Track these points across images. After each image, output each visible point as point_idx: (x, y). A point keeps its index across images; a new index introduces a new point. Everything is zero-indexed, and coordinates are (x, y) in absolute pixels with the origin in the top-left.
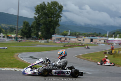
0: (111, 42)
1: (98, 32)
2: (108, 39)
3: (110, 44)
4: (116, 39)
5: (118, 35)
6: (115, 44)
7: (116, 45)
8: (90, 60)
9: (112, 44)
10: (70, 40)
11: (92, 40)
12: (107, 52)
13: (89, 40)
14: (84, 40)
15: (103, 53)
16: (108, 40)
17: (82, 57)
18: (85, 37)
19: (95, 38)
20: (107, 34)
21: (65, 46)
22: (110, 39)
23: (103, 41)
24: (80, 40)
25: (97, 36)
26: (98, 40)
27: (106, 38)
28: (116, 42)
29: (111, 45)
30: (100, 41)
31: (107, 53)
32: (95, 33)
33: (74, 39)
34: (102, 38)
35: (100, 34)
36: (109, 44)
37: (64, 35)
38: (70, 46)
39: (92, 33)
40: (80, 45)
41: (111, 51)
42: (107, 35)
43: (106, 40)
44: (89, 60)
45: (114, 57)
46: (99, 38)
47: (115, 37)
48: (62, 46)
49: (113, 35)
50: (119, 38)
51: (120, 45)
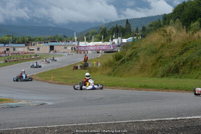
0: (83, 49)
1: (60, 35)
3: (83, 52)
4: (91, 44)
5: (93, 37)
6: (89, 52)
7: (92, 53)
8: (52, 81)
9: (86, 52)
10: (14, 50)
11: (52, 48)
12: (79, 66)
13: (48, 48)
14: (38, 49)
15: (73, 68)
16: (78, 47)
17: (38, 78)
18: (40, 43)
19: (58, 43)
21: (6, 61)
22: (82, 44)
23: (69, 48)
24: (33, 50)
25: (61, 40)
26: (63, 47)
27: (76, 43)
28: (92, 48)
29: (84, 53)
30: (66, 48)
32: (57, 35)
33: (21, 49)
34: (68, 44)
35: (65, 37)
36: (81, 53)
37: (3, 43)
38: (15, 61)
39: (52, 36)
40: (33, 57)
42: (76, 38)
44: (50, 81)
46: (63, 44)
47: (89, 40)
48: (2, 62)
49: (85, 38)
50: (95, 41)
51: (98, 52)
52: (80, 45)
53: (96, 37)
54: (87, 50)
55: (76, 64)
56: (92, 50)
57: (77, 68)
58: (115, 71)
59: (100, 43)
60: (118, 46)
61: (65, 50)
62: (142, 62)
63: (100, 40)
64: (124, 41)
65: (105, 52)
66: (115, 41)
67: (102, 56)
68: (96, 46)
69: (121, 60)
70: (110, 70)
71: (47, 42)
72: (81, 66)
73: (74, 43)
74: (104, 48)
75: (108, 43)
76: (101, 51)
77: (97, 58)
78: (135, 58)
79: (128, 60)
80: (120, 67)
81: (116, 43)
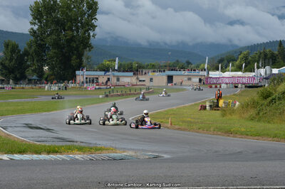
0: (215, 82)
1: (183, 60)
2: (208, 74)
3: (214, 86)
4: (227, 74)
5: (231, 65)
6: (224, 86)
7: (228, 88)
8: (169, 125)
9: (218, 86)
10: (118, 80)
11: (170, 79)
12: (208, 105)
13: (165, 79)
14: (151, 80)
15: (200, 108)
16: (208, 78)
18: (154, 72)
19: (178, 73)
20: (204, 62)
21: (106, 96)
22: (213, 74)
23: (195, 80)
24: (144, 81)
25: (183, 68)
26: (186, 78)
27: (205, 73)
28: (227, 81)
29: (216, 87)
30: (189, 79)
31: (208, 108)
32: (177, 61)
33: (128, 79)
34: (193, 73)
35: (189, 63)
36: (211, 87)
37: (104, 70)
38: (119, 95)
39: (171, 62)
41: (216, 101)
42: (206, 66)
43: (203, 78)
44: (166, 125)
45: (223, 115)
46: (186, 73)
47: (223, 71)
48: (101, 96)
49: (220, 66)
50: (232, 71)
51: (236, 87)
52: (210, 76)
53: (233, 65)
54: (220, 84)
55: (205, 102)
56: (227, 84)
57: (204, 108)
58: (261, 114)
59: (240, 74)
60: (266, 78)
61: (189, 83)
63: (239, 69)
64: (275, 71)
65: (246, 87)
66: (262, 71)
67: (242, 92)
68: (233, 77)
69: (271, 98)
70: (253, 112)
71: (164, 71)
72: (210, 106)
73: (201, 73)
74: (245, 81)
75: (252, 74)
76: (240, 86)
77: (234, 95)
79: (279, 99)
80: (268, 108)
81: (263, 74)
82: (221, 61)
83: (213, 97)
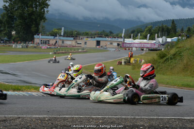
0: (128, 45)
1: (107, 31)
2: (124, 40)
3: (127, 49)
4: (137, 41)
5: (139, 35)
6: (134, 49)
7: (137, 50)
9: (131, 49)
10: (63, 43)
11: (98, 43)
12: (123, 61)
13: (95, 43)
14: (85, 43)
15: (117, 63)
16: (124, 43)
18: (88, 38)
19: (104, 39)
20: (122, 32)
21: (55, 53)
22: (127, 41)
23: (115, 44)
24: (80, 44)
25: (107, 36)
26: (109, 43)
27: (122, 40)
28: (137, 45)
29: (129, 49)
30: (111, 44)
31: (123, 63)
32: (104, 31)
33: (70, 42)
34: (114, 40)
35: (111, 33)
36: (126, 49)
37: (53, 36)
38: (63, 53)
39: (99, 31)
40: (80, 51)
41: (129, 59)
42: (123, 35)
43: (120, 43)
45: (133, 69)
46: (109, 39)
47: (134, 38)
48: (51, 53)
49: (132, 35)
50: (140, 39)
51: (143, 50)
52: (125, 42)
53: (141, 35)
54: (132, 47)
55: (121, 59)
56: (136, 47)
57: (120, 63)
58: (158, 69)
59: (145, 41)
60: (163, 45)
61: (111, 46)
62: (185, 62)
63: (145, 38)
64: (169, 40)
65: (149, 50)
66: (160, 40)
67: (146, 53)
68: (141, 43)
69: (165, 58)
71: (94, 37)
72: (125, 62)
73: (120, 40)
74: (148, 46)
75: (154, 42)
76: (145, 49)
77: (141, 55)
78: (178, 58)
79: (171, 59)
80: (163, 65)
81: (161, 41)
82: (133, 32)
83: (127, 56)
